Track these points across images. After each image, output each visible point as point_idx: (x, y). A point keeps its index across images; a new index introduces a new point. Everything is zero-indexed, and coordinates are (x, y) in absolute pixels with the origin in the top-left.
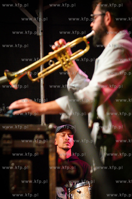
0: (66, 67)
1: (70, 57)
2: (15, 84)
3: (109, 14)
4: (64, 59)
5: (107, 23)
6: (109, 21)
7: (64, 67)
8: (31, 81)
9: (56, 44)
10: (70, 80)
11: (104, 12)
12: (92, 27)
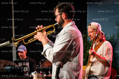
11: (61, 13)
12: (56, 21)
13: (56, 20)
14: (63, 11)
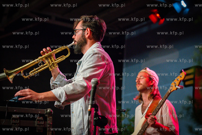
0: (52, 68)
1: (55, 60)
2: (11, 79)
3: (89, 30)
4: (50, 61)
5: (87, 36)
6: (89, 35)
7: (50, 68)
8: (24, 78)
9: (44, 50)
10: (52, 78)
11: (85, 28)
12: (74, 39)
13: (73, 37)
14: (89, 27)
